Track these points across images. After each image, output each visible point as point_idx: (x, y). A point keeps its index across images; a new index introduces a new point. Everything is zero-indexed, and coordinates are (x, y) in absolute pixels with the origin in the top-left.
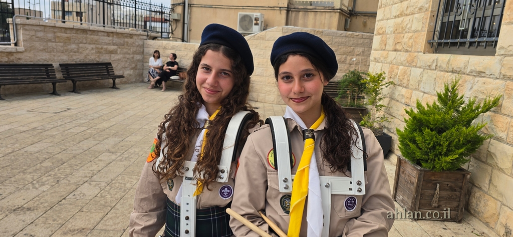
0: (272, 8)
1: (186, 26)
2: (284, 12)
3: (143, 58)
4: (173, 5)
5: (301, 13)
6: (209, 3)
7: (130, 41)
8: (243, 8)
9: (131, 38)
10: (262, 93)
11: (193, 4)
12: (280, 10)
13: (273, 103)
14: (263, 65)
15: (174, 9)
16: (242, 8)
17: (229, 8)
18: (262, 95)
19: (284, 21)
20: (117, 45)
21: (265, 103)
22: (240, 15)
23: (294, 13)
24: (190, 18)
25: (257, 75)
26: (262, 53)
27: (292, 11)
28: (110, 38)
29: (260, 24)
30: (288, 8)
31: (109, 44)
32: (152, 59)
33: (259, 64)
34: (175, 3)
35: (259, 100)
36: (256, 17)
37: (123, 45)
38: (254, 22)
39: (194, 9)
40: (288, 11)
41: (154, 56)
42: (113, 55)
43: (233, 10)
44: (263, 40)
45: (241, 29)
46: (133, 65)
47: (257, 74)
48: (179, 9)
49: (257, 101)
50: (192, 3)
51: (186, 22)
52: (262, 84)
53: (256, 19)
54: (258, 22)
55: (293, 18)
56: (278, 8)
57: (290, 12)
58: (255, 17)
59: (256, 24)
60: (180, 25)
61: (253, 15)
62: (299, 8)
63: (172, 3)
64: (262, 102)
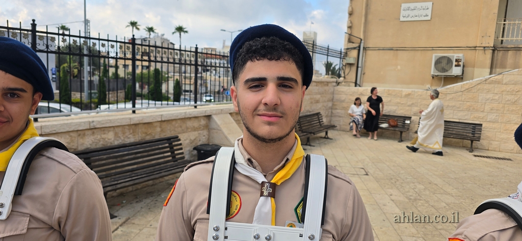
0: (475, 48)
1: (359, 69)
2: (489, 53)
3: (333, 105)
4: (347, 49)
5: (510, 53)
6: (389, 45)
7: (326, 88)
8: (433, 49)
9: (328, 85)
10: (495, 141)
11: (369, 48)
12: (485, 50)
13: (512, 152)
14: (497, 110)
15: (348, 53)
16: (431, 49)
17: (414, 49)
18: (495, 144)
19: (488, 62)
20: (320, 94)
21: (499, 151)
22: (436, 56)
23: (501, 52)
24: (365, 61)
25: (489, 122)
26: (497, 97)
27: (498, 50)
28: (317, 88)
29: (462, 66)
30: (494, 47)
31: (316, 94)
32: (353, 106)
33: (492, 110)
34: (349, 47)
35: (489, 149)
36: (457, 58)
37: (323, 94)
38: (455, 63)
39: (369, 52)
40: (494, 51)
41: (355, 104)
42: (318, 104)
43: (420, 52)
44: (498, 84)
45: (437, 71)
46: (327, 112)
47: (488, 120)
48: (354, 53)
49: (488, 150)
50: (368, 46)
51: (360, 65)
52: (495, 131)
53: (457, 61)
54: (460, 63)
55: (499, 58)
56: (482, 48)
57: (496, 52)
58: (455, 58)
59: (457, 66)
60: (354, 68)
61: (453, 56)
62: (509, 47)
63: (346, 48)
64: (495, 151)
